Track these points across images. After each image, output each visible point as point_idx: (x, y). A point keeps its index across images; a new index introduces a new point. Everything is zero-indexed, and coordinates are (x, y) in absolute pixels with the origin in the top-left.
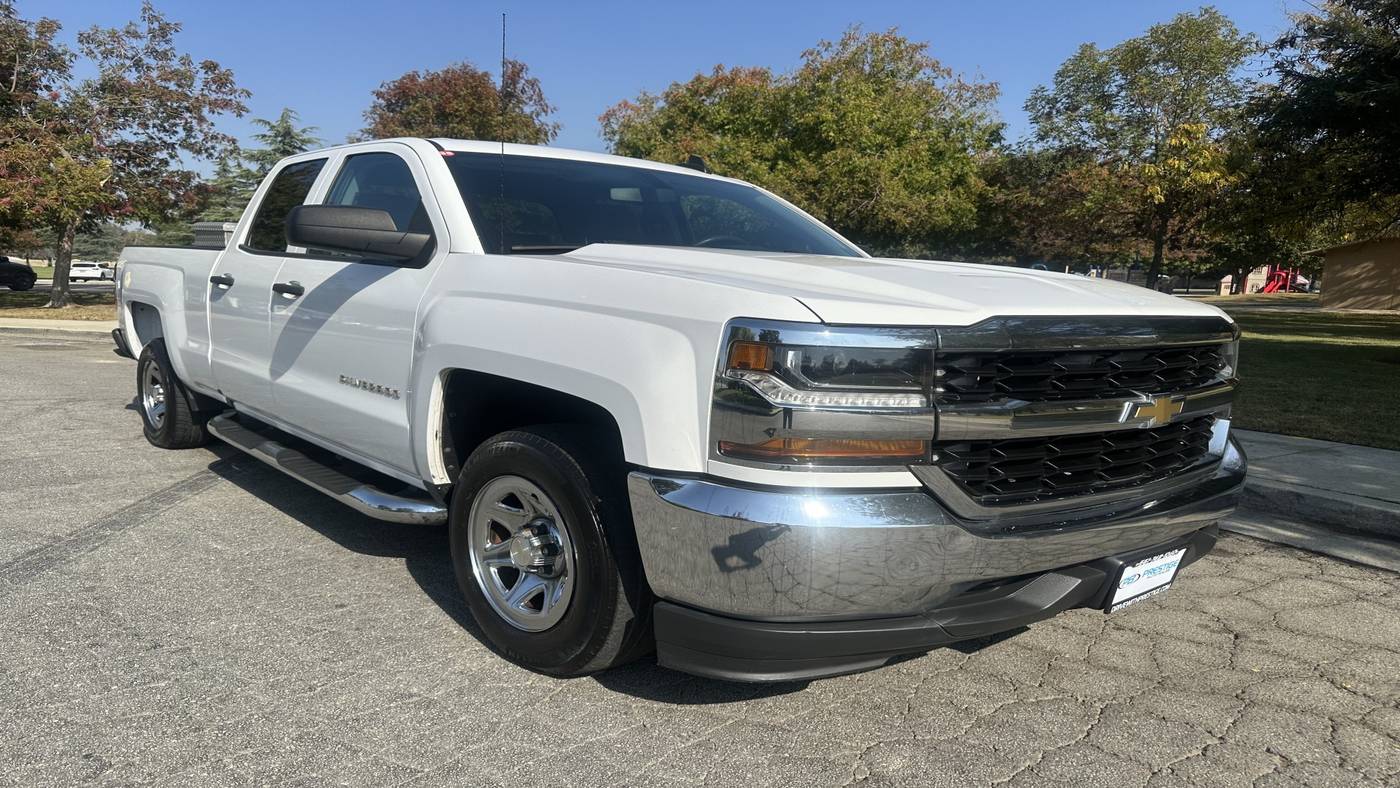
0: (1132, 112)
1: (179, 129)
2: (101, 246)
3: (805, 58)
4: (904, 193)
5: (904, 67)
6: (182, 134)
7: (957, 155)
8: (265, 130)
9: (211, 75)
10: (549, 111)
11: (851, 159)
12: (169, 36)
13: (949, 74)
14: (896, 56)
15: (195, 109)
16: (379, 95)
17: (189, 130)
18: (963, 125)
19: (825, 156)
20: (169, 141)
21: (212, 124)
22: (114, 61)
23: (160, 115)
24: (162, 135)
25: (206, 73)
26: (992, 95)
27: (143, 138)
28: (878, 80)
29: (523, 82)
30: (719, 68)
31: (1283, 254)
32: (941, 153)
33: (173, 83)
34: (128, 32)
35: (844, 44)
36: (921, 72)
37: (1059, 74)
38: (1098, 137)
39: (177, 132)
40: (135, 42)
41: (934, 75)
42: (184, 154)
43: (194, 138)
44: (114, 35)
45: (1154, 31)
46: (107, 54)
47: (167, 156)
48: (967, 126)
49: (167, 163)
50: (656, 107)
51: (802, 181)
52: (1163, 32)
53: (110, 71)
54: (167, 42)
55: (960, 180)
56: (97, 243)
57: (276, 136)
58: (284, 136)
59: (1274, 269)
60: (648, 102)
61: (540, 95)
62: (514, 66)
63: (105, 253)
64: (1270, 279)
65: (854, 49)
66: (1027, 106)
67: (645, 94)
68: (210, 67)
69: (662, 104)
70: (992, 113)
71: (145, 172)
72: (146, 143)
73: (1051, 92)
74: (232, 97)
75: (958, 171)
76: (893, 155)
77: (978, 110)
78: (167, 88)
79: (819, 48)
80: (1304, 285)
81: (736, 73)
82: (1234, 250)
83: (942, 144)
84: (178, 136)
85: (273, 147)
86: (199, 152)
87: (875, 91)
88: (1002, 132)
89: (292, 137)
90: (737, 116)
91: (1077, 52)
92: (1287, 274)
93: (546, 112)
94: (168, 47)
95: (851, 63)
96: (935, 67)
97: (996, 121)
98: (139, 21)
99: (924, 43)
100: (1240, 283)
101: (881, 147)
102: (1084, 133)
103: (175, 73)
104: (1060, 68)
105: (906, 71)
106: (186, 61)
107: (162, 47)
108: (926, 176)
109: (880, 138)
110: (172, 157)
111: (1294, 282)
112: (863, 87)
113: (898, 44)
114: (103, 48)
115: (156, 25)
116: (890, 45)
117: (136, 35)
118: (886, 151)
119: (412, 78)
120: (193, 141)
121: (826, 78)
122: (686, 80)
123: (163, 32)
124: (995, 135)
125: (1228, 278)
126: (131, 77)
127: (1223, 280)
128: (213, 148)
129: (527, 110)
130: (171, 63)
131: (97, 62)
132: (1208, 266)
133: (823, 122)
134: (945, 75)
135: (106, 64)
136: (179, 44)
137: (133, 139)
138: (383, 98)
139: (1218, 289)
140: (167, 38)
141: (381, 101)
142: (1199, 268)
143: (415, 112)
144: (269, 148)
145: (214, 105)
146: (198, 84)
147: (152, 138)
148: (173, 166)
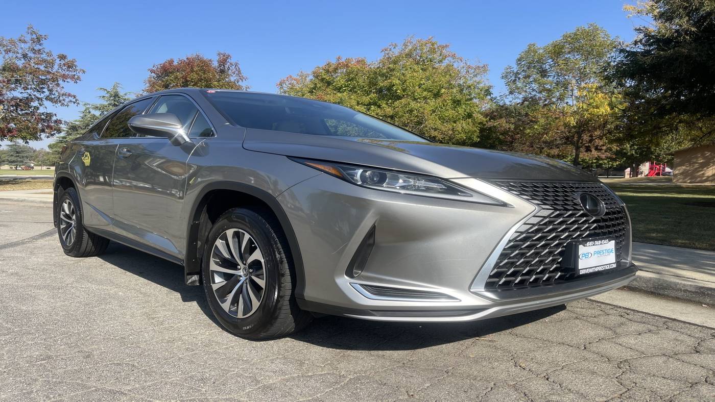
0: (559, 79)
1: (45, 90)
2: (20, 158)
3: (383, 52)
4: (439, 122)
5: (437, 56)
6: (47, 93)
7: (467, 103)
8: (104, 93)
9: (63, 62)
10: (244, 80)
11: (409, 104)
12: (41, 42)
13: (461, 60)
14: (433, 51)
15: (54, 80)
16: (152, 71)
17: (51, 91)
18: (470, 87)
19: (396, 103)
20: (40, 97)
21: (63, 87)
22: (11, 54)
23: (35, 83)
24: (35, 93)
25: (60, 60)
26: (485, 71)
27: (26, 95)
28: (424, 63)
29: (229, 64)
30: (339, 58)
31: (656, 156)
32: (458, 101)
33: (43, 66)
34: (20, 40)
35: (406, 45)
36: (446, 59)
37: (519, 60)
38: (540, 92)
39: (44, 92)
40: (23, 45)
41: (454, 61)
42: (47, 103)
43: (54, 95)
44: (12, 42)
45: (565, 37)
46: (7, 51)
47: (38, 105)
48: (472, 87)
49: (38, 108)
50: (308, 79)
51: (384, 116)
52: (570, 36)
53: (9, 60)
54: (40, 45)
55: (470, 116)
56: (18, 156)
57: (111, 97)
58: (115, 96)
59: (652, 163)
60: (303, 76)
61: (239, 72)
62: (224, 56)
63: (22, 162)
64: (651, 169)
65: (410, 47)
66: (503, 76)
67: (301, 72)
68: (62, 57)
69: (311, 77)
70: (485, 81)
71: (26, 113)
72: (27, 98)
73: (515, 69)
74: (75, 73)
75: (468, 111)
76: (432, 102)
77: (477, 79)
78: (39, 68)
79: (390, 47)
80: (670, 173)
81: (348, 61)
82: (629, 154)
83: (459, 97)
84: (45, 94)
85: (109, 102)
86: (56, 102)
87: (422, 69)
88: (491, 90)
89: (119, 97)
90: (350, 83)
91: (526, 48)
92: (660, 167)
93: (242, 81)
94: (41, 47)
95: (409, 55)
96: (454, 56)
97: (487, 85)
98: (25, 35)
99: (448, 44)
100: (635, 172)
101: (425, 98)
102: (533, 90)
103: (45, 61)
104: (519, 57)
105: (438, 58)
106: (49, 54)
107: (37, 47)
108: (451, 113)
109: (425, 93)
110: (40, 105)
111: (664, 171)
112: (415, 67)
113: (433, 45)
114: (5, 48)
115: (34, 36)
116: (429, 45)
117: (25, 42)
118: (429, 100)
119: (171, 62)
120: (53, 96)
121: (395, 62)
122: (322, 64)
123: (38, 40)
124: (488, 92)
125: (628, 170)
126: (20, 63)
127: (626, 171)
128: (64, 100)
129: (232, 79)
130: (42, 56)
131: (2, 56)
132: (618, 163)
133: (394, 85)
134: (459, 61)
135: (7, 57)
136: (46, 45)
137: (20, 96)
138: (154, 73)
139: (624, 175)
140: (41, 43)
141: (153, 74)
142: (612, 165)
143: (171, 80)
144: (106, 103)
145: (64, 77)
146: (56, 67)
147: (30, 95)
148: (41, 110)
